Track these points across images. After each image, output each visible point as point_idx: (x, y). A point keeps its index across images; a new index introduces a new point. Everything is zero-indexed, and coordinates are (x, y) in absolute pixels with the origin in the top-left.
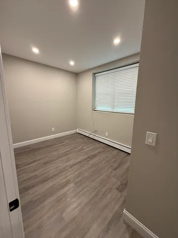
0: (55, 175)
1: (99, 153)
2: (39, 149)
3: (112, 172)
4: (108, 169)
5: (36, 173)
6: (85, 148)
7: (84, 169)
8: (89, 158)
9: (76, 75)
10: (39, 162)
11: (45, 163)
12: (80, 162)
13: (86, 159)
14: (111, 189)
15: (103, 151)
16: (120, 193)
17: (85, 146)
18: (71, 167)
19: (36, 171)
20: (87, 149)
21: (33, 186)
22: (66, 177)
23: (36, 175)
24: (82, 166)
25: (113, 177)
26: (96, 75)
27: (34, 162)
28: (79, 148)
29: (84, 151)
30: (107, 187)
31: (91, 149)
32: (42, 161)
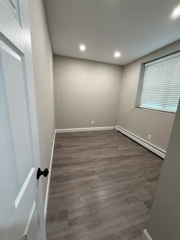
0: (84, 163)
1: (135, 156)
2: (78, 137)
3: (144, 181)
4: (140, 177)
5: (70, 156)
6: (119, 146)
7: (112, 166)
8: (120, 157)
9: (122, 68)
10: (75, 148)
11: (80, 150)
12: (110, 159)
13: (117, 158)
14: (137, 199)
15: (140, 156)
16: (147, 209)
17: (120, 145)
18: (100, 160)
19: (70, 154)
20: (122, 148)
21: (66, 165)
22: (92, 168)
23: (71, 157)
24: (111, 164)
25: (145, 188)
26: (146, 65)
27: (72, 146)
28: (113, 145)
29: (118, 149)
30: (132, 194)
31: (126, 150)
32: (78, 148)
